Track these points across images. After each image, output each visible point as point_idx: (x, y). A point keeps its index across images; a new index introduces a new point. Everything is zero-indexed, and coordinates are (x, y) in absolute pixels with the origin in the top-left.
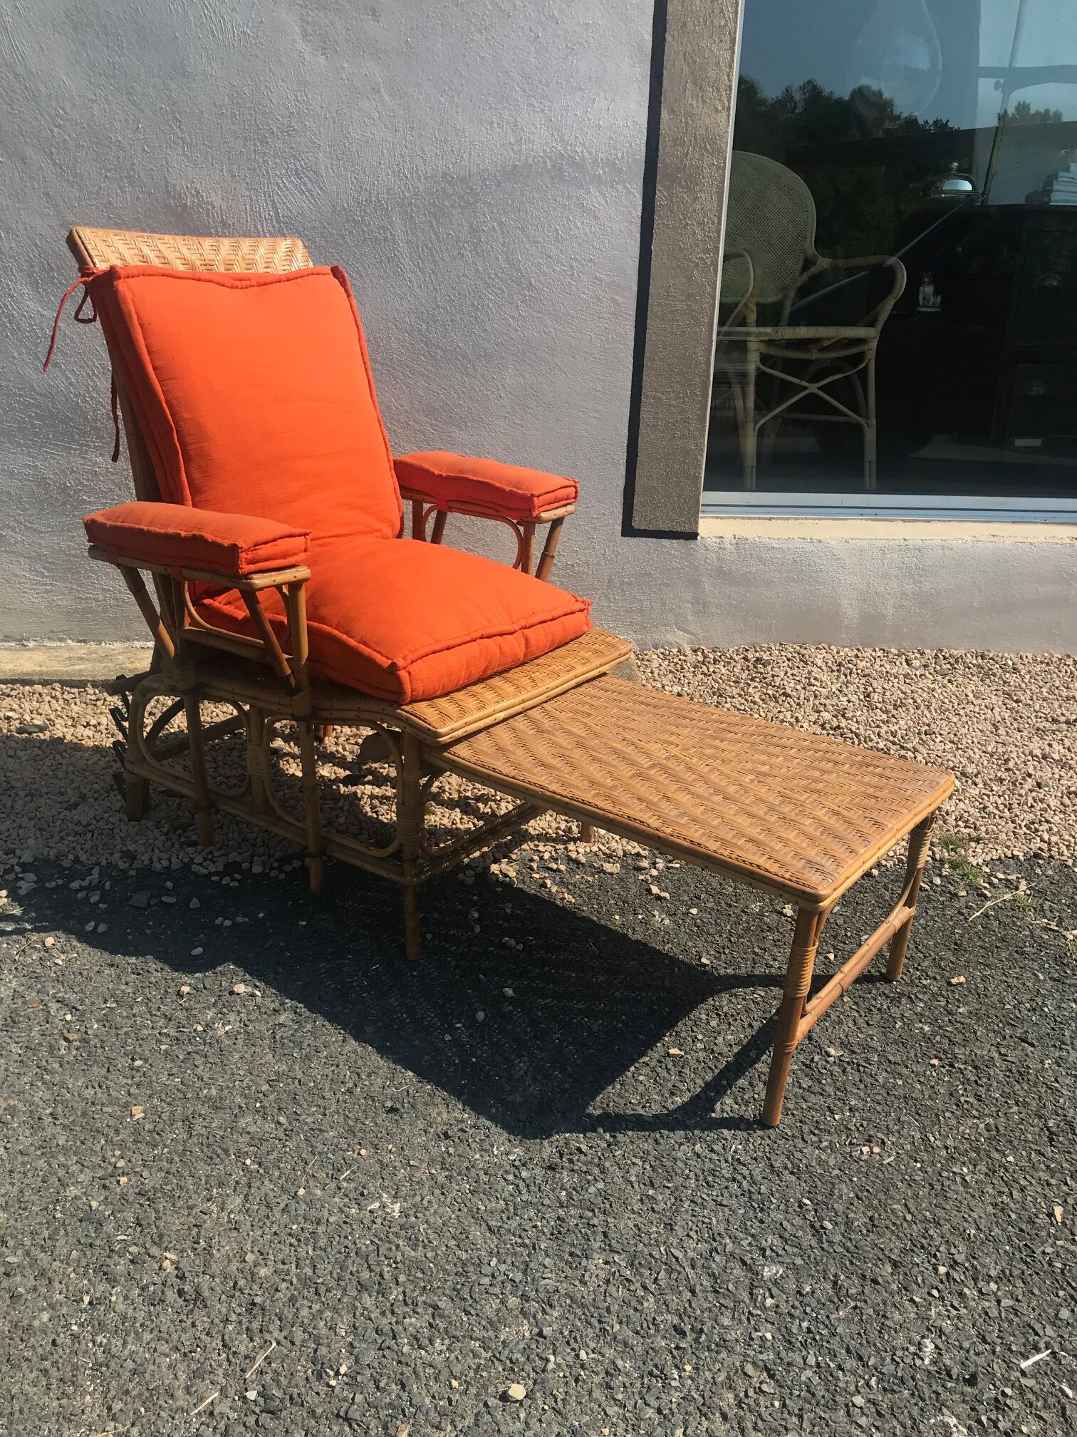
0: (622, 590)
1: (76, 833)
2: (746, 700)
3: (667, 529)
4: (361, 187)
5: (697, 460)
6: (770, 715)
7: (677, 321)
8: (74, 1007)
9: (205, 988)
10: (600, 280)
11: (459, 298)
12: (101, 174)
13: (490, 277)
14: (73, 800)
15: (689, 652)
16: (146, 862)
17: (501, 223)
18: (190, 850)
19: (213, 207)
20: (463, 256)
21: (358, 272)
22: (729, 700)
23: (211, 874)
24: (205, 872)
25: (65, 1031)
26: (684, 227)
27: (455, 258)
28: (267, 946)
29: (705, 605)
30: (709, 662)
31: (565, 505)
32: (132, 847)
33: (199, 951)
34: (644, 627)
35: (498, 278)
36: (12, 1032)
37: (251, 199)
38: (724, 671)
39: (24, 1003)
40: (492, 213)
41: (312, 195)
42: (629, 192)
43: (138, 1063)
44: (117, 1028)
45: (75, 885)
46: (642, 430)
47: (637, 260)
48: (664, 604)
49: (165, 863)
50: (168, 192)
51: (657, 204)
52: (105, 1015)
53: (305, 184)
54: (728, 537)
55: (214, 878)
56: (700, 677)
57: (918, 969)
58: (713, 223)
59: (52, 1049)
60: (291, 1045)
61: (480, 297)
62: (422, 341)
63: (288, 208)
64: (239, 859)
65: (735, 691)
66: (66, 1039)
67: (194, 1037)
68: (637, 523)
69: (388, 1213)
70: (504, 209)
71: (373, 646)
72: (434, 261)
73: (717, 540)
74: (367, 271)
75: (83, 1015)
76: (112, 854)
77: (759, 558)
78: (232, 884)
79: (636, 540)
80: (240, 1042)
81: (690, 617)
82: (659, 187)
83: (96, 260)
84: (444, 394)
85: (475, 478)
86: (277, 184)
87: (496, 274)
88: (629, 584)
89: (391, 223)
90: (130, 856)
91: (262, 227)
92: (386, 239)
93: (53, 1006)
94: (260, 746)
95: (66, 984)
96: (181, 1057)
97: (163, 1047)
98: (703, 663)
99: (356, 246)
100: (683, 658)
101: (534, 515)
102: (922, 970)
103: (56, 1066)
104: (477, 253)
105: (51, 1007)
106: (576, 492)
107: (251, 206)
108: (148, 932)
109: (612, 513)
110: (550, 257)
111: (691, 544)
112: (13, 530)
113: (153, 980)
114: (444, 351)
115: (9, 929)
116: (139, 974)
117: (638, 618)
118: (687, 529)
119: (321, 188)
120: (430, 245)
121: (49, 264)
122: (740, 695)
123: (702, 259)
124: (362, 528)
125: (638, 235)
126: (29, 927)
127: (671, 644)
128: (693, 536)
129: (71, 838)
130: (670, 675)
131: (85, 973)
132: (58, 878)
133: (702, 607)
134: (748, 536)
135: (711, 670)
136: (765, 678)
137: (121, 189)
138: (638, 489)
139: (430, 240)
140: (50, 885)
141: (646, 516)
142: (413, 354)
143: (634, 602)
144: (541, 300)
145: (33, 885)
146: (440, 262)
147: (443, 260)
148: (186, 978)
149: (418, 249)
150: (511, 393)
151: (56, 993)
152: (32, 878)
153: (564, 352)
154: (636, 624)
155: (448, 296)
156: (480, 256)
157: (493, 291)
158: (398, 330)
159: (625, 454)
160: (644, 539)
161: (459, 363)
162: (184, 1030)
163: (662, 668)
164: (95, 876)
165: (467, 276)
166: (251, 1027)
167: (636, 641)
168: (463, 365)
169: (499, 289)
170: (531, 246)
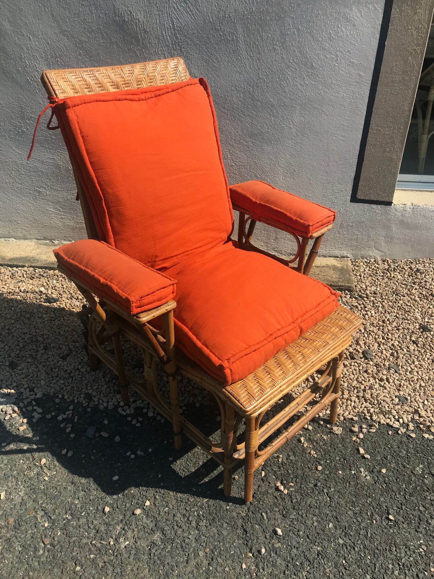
1: (64, 378)
2: (411, 298)
3: (375, 199)
4: (220, 9)
5: (396, 164)
6: (424, 310)
7: (394, 86)
8: (49, 517)
9: (118, 508)
10: (353, 63)
11: (272, 74)
12: (80, 3)
13: (289, 62)
14: (66, 352)
15: (380, 262)
16: (96, 403)
17: (298, 30)
18: (118, 396)
19: (139, 21)
20: (275, 49)
21: (217, 59)
22: (402, 298)
23: (127, 415)
24: (125, 414)
25: (43, 537)
26: (406, 31)
27: (271, 51)
28: (151, 476)
29: (392, 238)
30: (391, 270)
31: (327, 226)
32: (90, 391)
33: (116, 478)
34: (357, 248)
35: (294, 62)
36: (18, 533)
37: (159, 16)
38: (399, 277)
39: (26, 510)
40: (294, 23)
41: (193, 14)
42: (376, 9)
43: (78, 568)
44: (70, 537)
45: (60, 418)
46: (368, 147)
47: (376, 51)
48: (370, 237)
49: (105, 405)
50: (115, 13)
51: (392, 16)
52: (64, 524)
53: (189, 8)
54: (409, 204)
55: (129, 419)
56: (386, 280)
58: (424, 28)
59: (36, 550)
60: (159, 562)
61: (283, 73)
62: (250, 97)
63: (179, 21)
64: (142, 405)
65: (406, 291)
66: (44, 543)
67: (108, 549)
68: (359, 196)
70: (301, 21)
71: (211, 348)
72: (259, 53)
73: (403, 206)
74: (221, 58)
75: (53, 523)
76: (80, 394)
77: (424, 216)
78: (137, 425)
79: (358, 204)
80: (132, 557)
81: (383, 244)
82: (394, 6)
83: (57, 92)
84: (260, 126)
85: (275, 208)
86: (174, 8)
87: (293, 60)
88: (352, 226)
89: (236, 30)
90: (89, 397)
91: (166, 33)
92: (233, 40)
93: (41, 513)
94: (150, 368)
95: (48, 496)
96: (101, 564)
97: (92, 556)
98: (388, 270)
99: (217, 44)
100: (377, 266)
101: (309, 236)
103: (36, 564)
104: (283, 48)
105: (38, 514)
106: (334, 218)
107: (160, 21)
108: (93, 457)
109: (346, 190)
110: (325, 50)
111: (388, 208)
112: (45, 189)
113: (92, 498)
114: (262, 103)
115: (25, 448)
116: (85, 492)
117: (354, 243)
118: (387, 199)
119: (198, 10)
120: (257, 43)
121: (55, 54)
122: (408, 295)
123: (415, 50)
125: (378, 36)
126: (35, 447)
127: (371, 256)
128: (390, 203)
129: (62, 382)
130: (370, 278)
131: (58, 488)
132: (53, 411)
133: (390, 239)
134: (420, 205)
135: (392, 276)
136: (421, 283)
137: (90, 11)
138: (362, 178)
139: (257, 40)
140: (49, 416)
141: (365, 192)
142: (245, 104)
143: (354, 235)
144: (317, 75)
145: (40, 416)
146: (262, 53)
147: (264, 52)
148: (108, 499)
149: (250, 46)
150: (296, 126)
151: (42, 504)
152: (40, 410)
153: (328, 104)
154: (353, 246)
155: (266, 72)
156: (285, 50)
157: (291, 70)
158: (237, 91)
159: (357, 160)
160: (362, 204)
161: (269, 109)
162: (104, 542)
163: (365, 272)
164: (70, 412)
165: (277, 61)
166: (139, 544)
167: (352, 254)
168: (271, 110)
169: (294, 68)
170: (315, 43)
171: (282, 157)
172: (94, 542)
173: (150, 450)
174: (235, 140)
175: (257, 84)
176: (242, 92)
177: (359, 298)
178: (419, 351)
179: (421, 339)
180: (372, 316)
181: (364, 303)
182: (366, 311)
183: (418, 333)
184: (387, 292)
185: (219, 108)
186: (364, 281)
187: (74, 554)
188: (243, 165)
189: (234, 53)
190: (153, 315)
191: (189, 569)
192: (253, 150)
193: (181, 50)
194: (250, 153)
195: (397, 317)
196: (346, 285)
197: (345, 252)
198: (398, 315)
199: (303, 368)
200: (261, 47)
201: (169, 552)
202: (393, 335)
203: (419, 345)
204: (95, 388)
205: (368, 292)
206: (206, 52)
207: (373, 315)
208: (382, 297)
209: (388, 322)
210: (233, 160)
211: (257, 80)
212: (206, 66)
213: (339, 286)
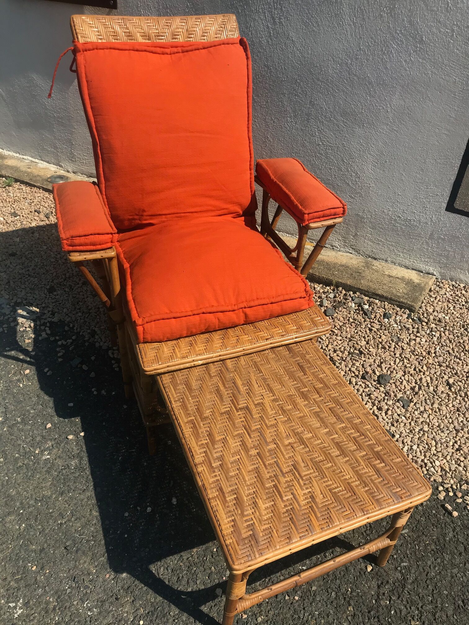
0: (438, 242)
9: (58, 428)
11: (374, 45)
13: (396, 32)
16: (96, 340)
20: (381, 16)
21: (317, 22)
24: (112, 356)
27: (376, 18)
28: (100, 414)
31: (335, 218)
32: (96, 329)
33: (71, 405)
34: (447, 267)
35: (402, 33)
45: (60, 343)
49: (101, 344)
52: (13, 424)
57: (418, 609)
60: (62, 481)
61: (387, 46)
62: (347, 70)
67: (32, 455)
68: (458, 205)
69: (13, 612)
71: (136, 304)
72: (364, 19)
74: (322, 22)
76: (87, 329)
79: (454, 215)
80: (45, 469)
83: (79, 36)
84: (354, 105)
87: (401, 31)
88: (443, 240)
90: (93, 334)
95: (15, 399)
96: (20, 464)
100: (464, 292)
101: (304, 224)
102: (421, 612)
104: (391, 15)
106: (344, 211)
108: (65, 383)
109: (443, 195)
110: (439, 22)
114: (358, 78)
115: (21, 357)
116: (43, 406)
117: (444, 260)
120: (362, 8)
124: (210, 208)
126: (28, 359)
127: (462, 281)
129: (80, 314)
130: (446, 304)
131: (25, 396)
132: (58, 336)
139: (363, 4)
140: (52, 339)
141: (464, 202)
142: (340, 77)
143: (444, 251)
144: (427, 51)
145: (46, 336)
146: (367, 20)
147: (369, 18)
148: (56, 419)
149: (355, 10)
150: (394, 110)
151: (7, 403)
152: (49, 332)
153: (435, 89)
154: (442, 263)
155: (368, 43)
156: (393, 18)
157: (396, 42)
158: (334, 61)
159: (460, 161)
160: (459, 216)
161: (366, 87)
162: (31, 449)
163: (445, 296)
164: (71, 341)
165: (382, 31)
166: (57, 461)
167: (440, 273)
168: (368, 88)
169: (401, 41)
170: (428, 13)
171: (373, 144)
172: (25, 446)
173: (114, 393)
174: (325, 116)
175: (356, 55)
176: (339, 64)
177: (418, 321)
178: (449, 396)
179: (460, 383)
180: (420, 344)
181: (420, 328)
182: (417, 337)
183: (461, 376)
184: (455, 324)
185: (313, 78)
186: (435, 305)
187: (6, 448)
188: (330, 146)
189: (336, 17)
190: (85, 257)
191: (82, 497)
192: (343, 131)
193: (281, 9)
194: (340, 133)
195: (449, 353)
196: (409, 302)
197: (431, 269)
198: (451, 351)
199: (229, 351)
200: (366, 12)
201: (75, 477)
202: (429, 370)
203: (452, 388)
204: (102, 327)
205: (432, 317)
206: (307, 14)
207: (422, 343)
208: (446, 326)
209: (434, 355)
210: (320, 139)
211: (357, 50)
212: (305, 30)
213: (399, 302)
